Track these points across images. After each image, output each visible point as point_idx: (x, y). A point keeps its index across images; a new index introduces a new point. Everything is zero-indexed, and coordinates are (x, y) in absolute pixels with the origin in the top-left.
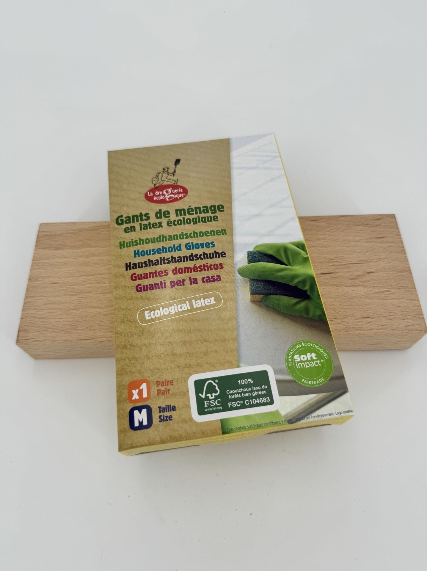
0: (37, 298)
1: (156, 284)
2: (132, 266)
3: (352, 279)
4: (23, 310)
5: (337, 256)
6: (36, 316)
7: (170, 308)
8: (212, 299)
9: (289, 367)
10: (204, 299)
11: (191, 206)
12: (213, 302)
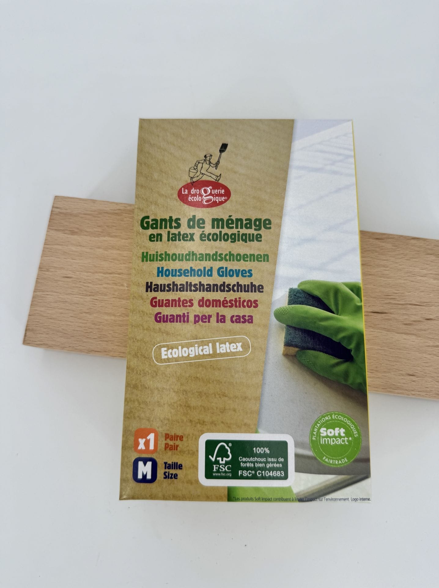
0: (47, 293)
1: (177, 316)
2: (153, 287)
3: (406, 324)
4: (32, 305)
5: (396, 292)
6: (46, 315)
7: (191, 349)
8: (239, 345)
9: (312, 440)
10: (230, 344)
11: (232, 216)
12: (240, 349)
